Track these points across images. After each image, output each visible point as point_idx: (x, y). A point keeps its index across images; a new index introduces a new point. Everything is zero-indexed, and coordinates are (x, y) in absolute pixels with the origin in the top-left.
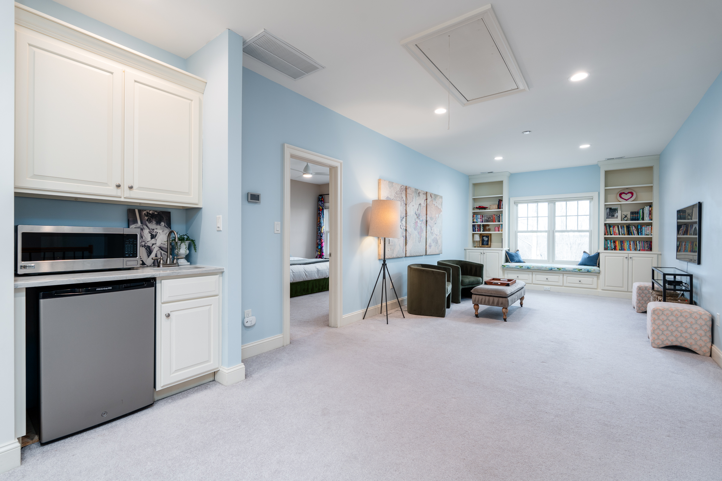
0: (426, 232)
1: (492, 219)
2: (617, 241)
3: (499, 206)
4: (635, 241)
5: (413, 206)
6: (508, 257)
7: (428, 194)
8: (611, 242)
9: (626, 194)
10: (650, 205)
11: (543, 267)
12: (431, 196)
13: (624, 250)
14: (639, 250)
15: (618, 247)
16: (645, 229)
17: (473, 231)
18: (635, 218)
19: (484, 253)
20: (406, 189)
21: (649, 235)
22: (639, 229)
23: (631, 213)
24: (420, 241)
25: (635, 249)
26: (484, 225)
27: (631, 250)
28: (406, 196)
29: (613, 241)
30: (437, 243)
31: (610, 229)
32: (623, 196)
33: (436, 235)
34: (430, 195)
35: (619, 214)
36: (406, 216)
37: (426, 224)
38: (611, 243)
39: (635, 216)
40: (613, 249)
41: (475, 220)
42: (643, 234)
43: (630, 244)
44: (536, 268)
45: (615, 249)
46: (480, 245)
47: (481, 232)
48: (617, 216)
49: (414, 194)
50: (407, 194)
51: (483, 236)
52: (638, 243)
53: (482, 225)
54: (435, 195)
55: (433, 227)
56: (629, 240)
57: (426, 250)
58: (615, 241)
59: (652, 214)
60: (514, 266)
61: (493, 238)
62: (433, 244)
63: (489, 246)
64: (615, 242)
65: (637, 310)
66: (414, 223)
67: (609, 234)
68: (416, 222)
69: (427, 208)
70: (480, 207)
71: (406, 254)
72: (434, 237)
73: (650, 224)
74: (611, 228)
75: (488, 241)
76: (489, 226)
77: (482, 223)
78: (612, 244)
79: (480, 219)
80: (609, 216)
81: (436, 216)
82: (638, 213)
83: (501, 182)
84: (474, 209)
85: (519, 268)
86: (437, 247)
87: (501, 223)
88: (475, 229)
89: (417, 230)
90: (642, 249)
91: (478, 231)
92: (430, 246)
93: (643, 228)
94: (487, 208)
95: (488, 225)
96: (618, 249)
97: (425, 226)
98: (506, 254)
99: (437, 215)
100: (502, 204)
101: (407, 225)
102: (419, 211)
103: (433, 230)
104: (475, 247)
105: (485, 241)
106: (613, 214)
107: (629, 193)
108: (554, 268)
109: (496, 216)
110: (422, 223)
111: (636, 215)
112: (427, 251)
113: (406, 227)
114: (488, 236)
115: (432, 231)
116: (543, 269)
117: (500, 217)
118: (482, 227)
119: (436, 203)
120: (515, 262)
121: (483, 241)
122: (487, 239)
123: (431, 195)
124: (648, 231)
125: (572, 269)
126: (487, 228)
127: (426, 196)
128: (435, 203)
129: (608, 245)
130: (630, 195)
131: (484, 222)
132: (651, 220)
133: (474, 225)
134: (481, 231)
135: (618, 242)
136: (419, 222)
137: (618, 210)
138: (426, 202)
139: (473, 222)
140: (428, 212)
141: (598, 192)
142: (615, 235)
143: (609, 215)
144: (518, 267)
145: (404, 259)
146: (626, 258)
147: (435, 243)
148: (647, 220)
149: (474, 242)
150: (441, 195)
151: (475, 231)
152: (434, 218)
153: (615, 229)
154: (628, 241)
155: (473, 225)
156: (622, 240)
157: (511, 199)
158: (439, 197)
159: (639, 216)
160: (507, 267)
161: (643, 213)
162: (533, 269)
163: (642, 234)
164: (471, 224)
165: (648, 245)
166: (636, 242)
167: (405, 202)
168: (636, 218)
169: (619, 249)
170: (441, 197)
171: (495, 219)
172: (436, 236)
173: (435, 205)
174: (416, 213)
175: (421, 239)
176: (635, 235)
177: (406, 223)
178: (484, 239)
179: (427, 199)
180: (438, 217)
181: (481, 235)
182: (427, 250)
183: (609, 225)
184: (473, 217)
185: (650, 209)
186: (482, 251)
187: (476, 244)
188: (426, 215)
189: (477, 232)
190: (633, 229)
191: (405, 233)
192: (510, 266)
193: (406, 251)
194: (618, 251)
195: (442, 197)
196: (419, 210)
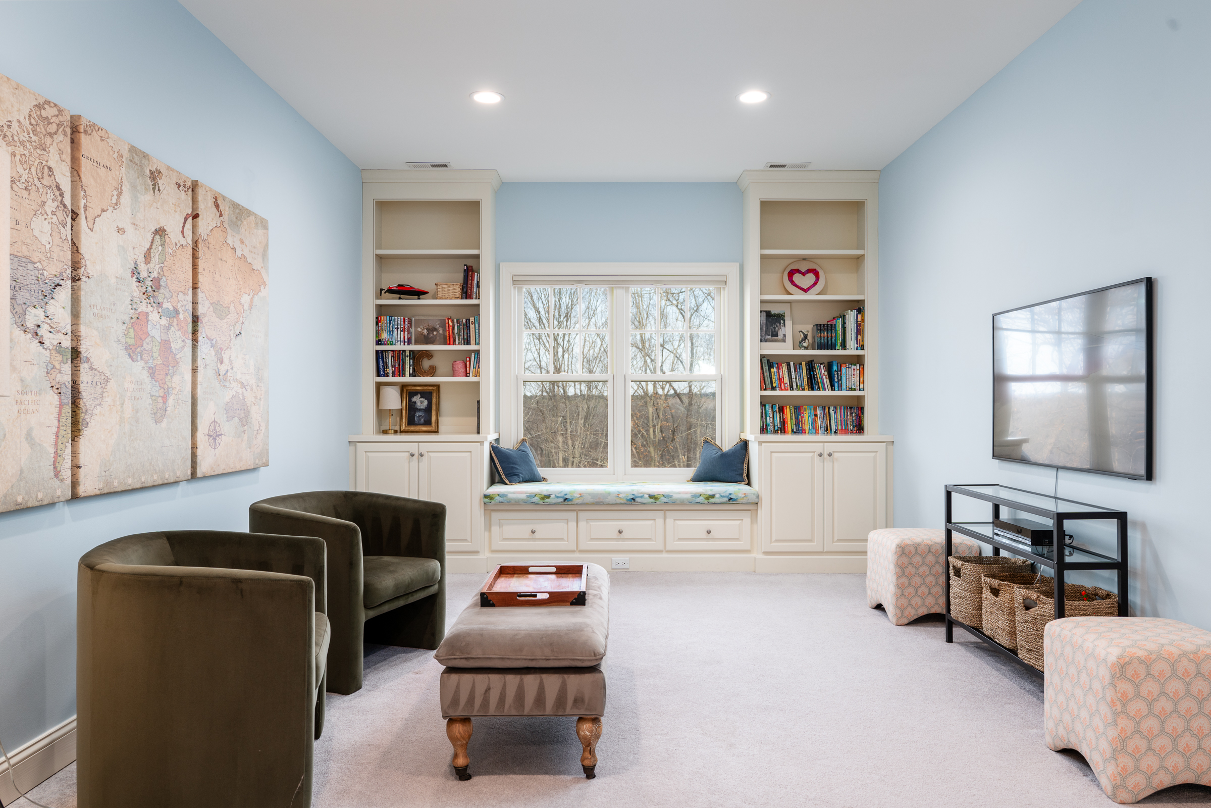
0: (194, 371)
1: (441, 332)
2: (788, 407)
3: (469, 287)
4: (826, 405)
5: (121, 231)
6: (498, 465)
7: (201, 192)
8: (773, 410)
9: (804, 274)
10: (859, 307)
11: (609, 494)
12: (217, 206)
13: (803, 432)
14: (836, 432)
15: (789, 423)
16: (847, 373)
17: (379, 375)
18: (826, 341)
19: (422, 455)
20: (75, 130)
21: (855, 390)
22: (836, 373)
23: (819, 328)
24: (159, 415)
25: (827, 430)
26: (415, 355)
27: (817, 432)
28: (75, 169)
29: (779, 408)
30: (245, 420)
31: (770, 372)
32: (797, 278)
33: (243, 386)
34: (211, 202)
35: (788, 329)
36: (75, 279)
37: (195, 332)
38: (773, 412)
39: (826, 338)
40: (778, 430)
41: (384, 336)
42: (844, 386)
43: (816, 415)
44: (589, 499)
45: (783, 430)
46: (401, 426)
47: (407, 379)
48: (785, 335)
49: (123, 169)
50: (83, 161)
51: (412, 394)
52: (832, 412)
53: (407, 353)
54: (235, 206)
55: (229, 348)
56: (815, 403)
57: (194, 456)
58: (783, 407)
59: (863, 333)
60: (523, 496)
61: (447, 402)
62: (228, 428)
63: (433, 427)
64: (782, 410)
65: (898, 619)
66: (127, 319)
67: (769, 386)
68: (139, 321)
69: (195, 257)
70: (401, 288)
71: (75, 484)
72: (233, 396)
73: (859, 360)
74: (772, 370)
75: (428, 410)
76: (432, 356)
77: (408, 344)
78: (775, 415)
79: (404, 330)
80: (765, 335)
81: (243, 301)
82: (830, 327)
83: (474, 207)
84: (380, 293)
85: (537, 502)
86: (246, 437)
87: (472, 347)
88: (386, 366)
89: (145, 356)
90: (842, 430)
91: (394, 376)
92: (214, 436)
93: (843, 369)
94: (425, 293)
95: (428, 355)
96: (790, 429)
97: (189, 342)
98: (493, 455)
99: (246, 299)
100: (475, 282)
101: (83, 330)
102: (155, 266)
103: (226, 360)
104: (385, 432)
105: (420, 410)
106: (775, 328)
107: (809, 271)
108: (642, 497)
109: (458, 321)
110: (170, 325)
111: (829, 335)
112: (199, 459)
113: (75, 336)
114: (430, 393)
115: (223, 368)
116: (610, 500)
117: (468, 328)
118: (407, 359)
119: (242, 242)
120: (520, 482)
121: (412, 408)
122: (426, 403)
123: (216, 198)
124: (853, 380)
125: (689, 496)
126: (426, 364)
127: (194, 201)
128: (237, 245)
129: (768, 418)
130: (811, 278)
131: (417, 343)
132: (862, 348)
133: (382, 351)
134: (407, 373)
135: (788, 410)
136: (154, 317)
137: (786, 318)
138: (194, 227)
139: (379, 342)
140: (201, 278)
141: (738, 264)
142: (782, 390)
143: (767, 334)
144: (536, 499)
145: (66, 511)
146: (820, 455)
147: (236, 419)
148: (852, 350)
149: (381, 413)
150: (263, 216)
151: (386, 375)
152: (232, 309)
153: (781, 373)
154: (812, 407)
155: (377, 352)
156: (798, 403)
157: (503, 267)
158: (252, 218)
159: (836, 336)
160: (501, 499)
161: (844, 328)
162: (580, 501)
163: (840, 388)
164: (369, 349)
165: (853, 417)
166: (829, 408)
167: (68, 201)
168: (828, 342)
169: (792, 430)
170: (263, 224)
171: (453, 332)
172: (240, 391)
173: (234, 249)
174: (135, 272)
175: (165, 403)
176: (825, 390)
177: (75, 314)
178: (415, 403)
179: (196, 216)
180: (251, 308)
181: (403, 387)
182: (199, 452)
183: (768, 361)
184: (377, 324)
185: (859, 319)
186: (413, 448)
187: (389, 423)
188: (195, 288)
189: (390, 379)
190: (821, 373)
191: (67, 368)
192: (511, 496)
193: (76, 467)
194: (789, 437)
195: (267, 221)
196: (155, 258)
